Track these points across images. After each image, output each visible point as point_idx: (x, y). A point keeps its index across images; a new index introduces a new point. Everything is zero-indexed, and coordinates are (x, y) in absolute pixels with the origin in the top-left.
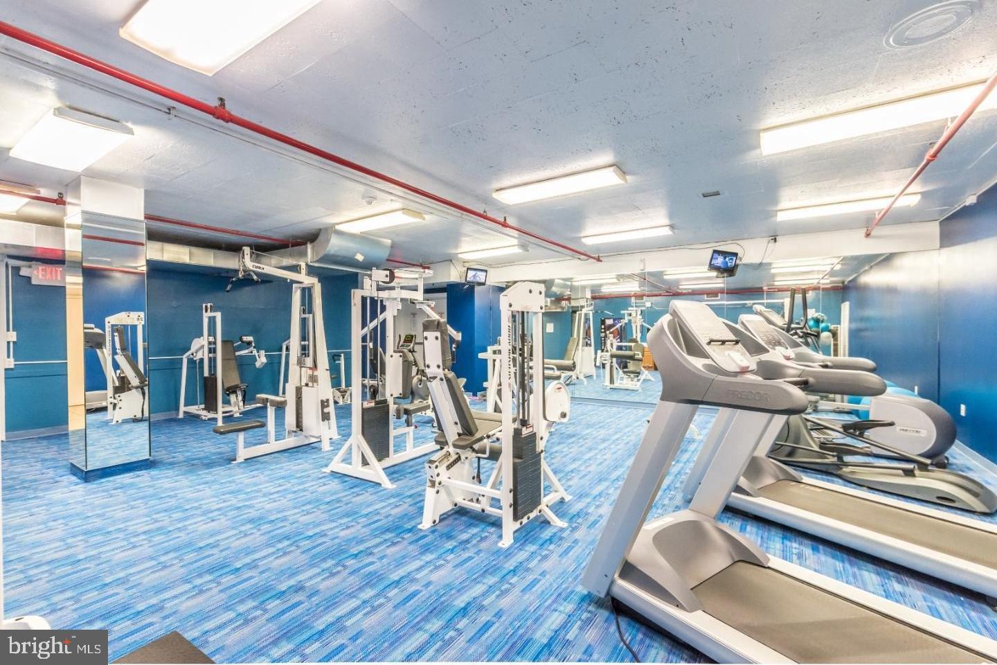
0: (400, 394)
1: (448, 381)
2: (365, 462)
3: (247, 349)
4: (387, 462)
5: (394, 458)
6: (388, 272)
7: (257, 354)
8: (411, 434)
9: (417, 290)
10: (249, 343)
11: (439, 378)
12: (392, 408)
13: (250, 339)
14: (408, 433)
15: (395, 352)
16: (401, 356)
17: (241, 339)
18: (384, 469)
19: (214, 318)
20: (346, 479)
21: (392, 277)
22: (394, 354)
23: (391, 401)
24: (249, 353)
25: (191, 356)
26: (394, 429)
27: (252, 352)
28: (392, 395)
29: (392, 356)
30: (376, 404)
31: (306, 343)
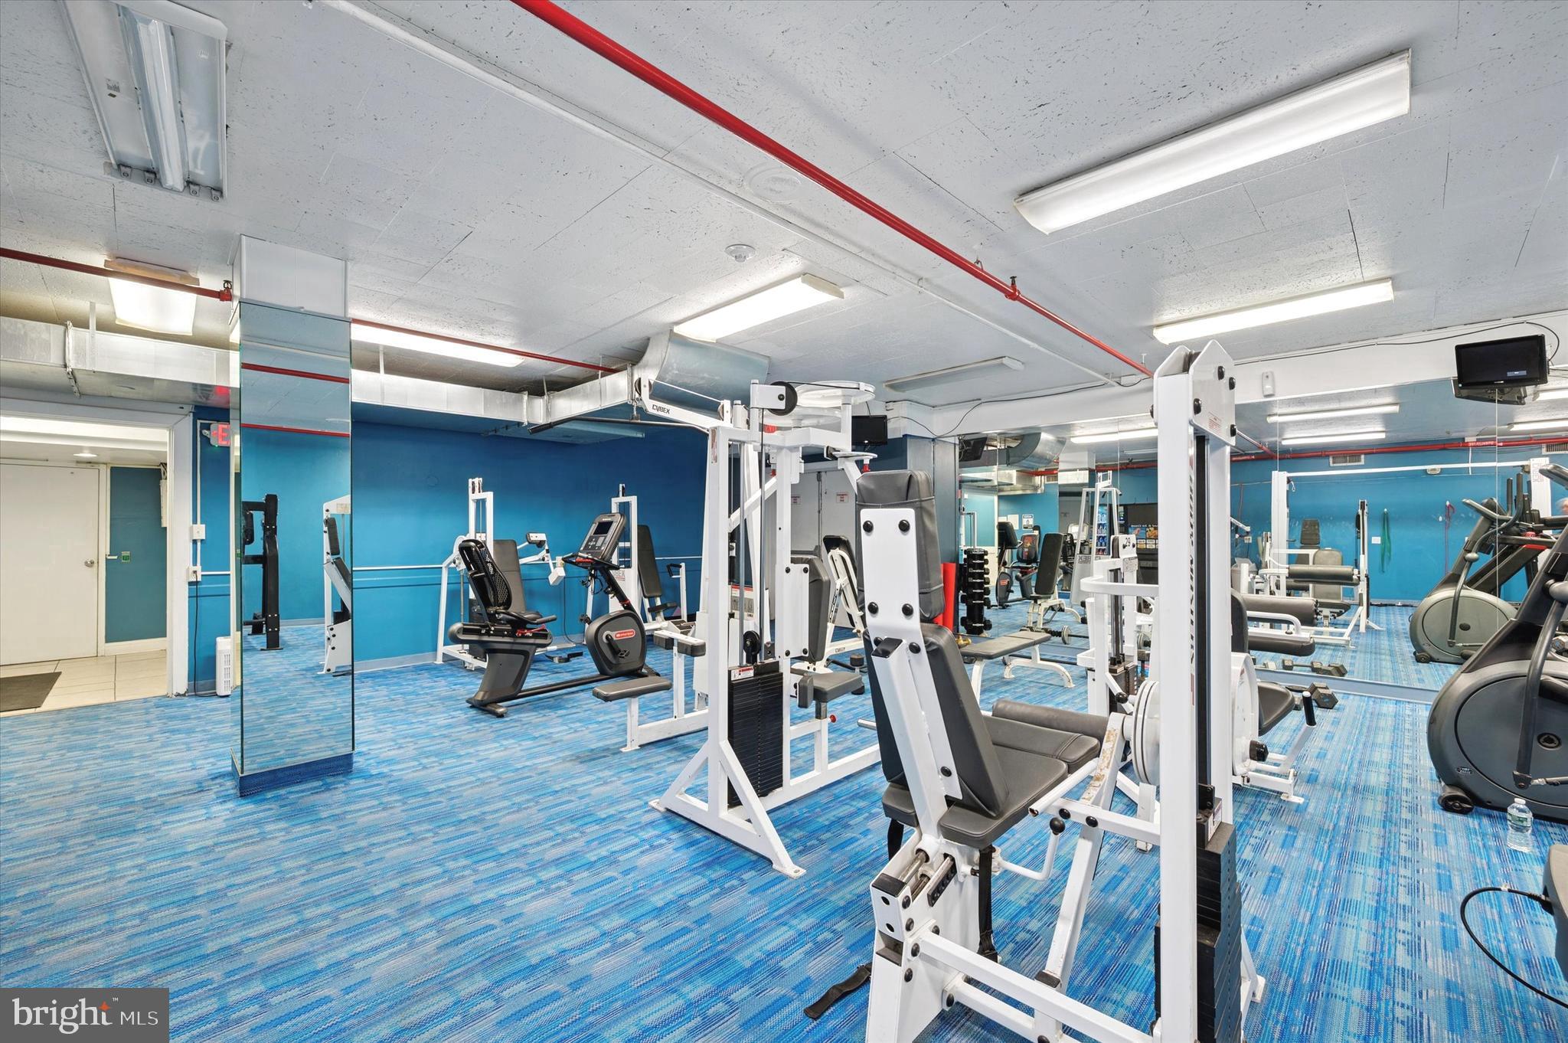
0: (805, 651)
1: (936, 655)
2: (734, 800)
3: (537, 554)
4: (777, 798)
5: (793, 786)
6: (782, 390)
7: (551, 562)
8: (825, 735)
9: (839, 430)
10: (540, 544)
11: (905, 643)
12: (789, 681)
13: (542, 537)
14: (819, 731)
15: (793, 561)
16: (805, 570)
17: (527, 539)
18: (769, 813)
19: (484, 501)
20: (698, 835)
21: (791, 400)
22: (792, 566)
23: (785, 667)
24: (539, 560)
25: (453, 565)
26: (793, 723)
27: (543, 560)
28: (788, 654)
29: (788, 571)
30: (755, 675)
31: (627, 544)
